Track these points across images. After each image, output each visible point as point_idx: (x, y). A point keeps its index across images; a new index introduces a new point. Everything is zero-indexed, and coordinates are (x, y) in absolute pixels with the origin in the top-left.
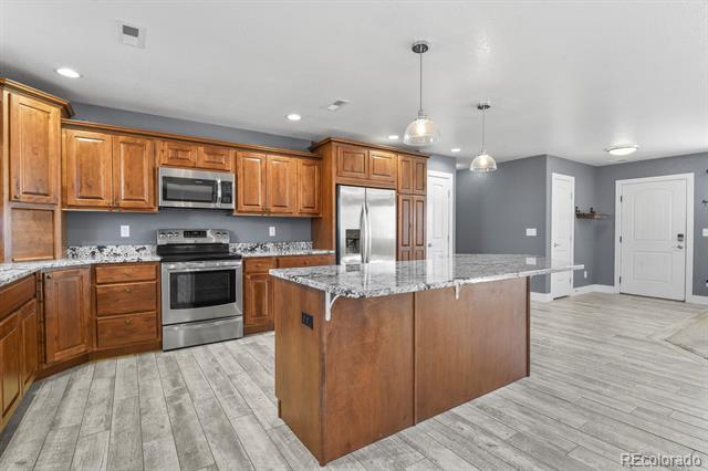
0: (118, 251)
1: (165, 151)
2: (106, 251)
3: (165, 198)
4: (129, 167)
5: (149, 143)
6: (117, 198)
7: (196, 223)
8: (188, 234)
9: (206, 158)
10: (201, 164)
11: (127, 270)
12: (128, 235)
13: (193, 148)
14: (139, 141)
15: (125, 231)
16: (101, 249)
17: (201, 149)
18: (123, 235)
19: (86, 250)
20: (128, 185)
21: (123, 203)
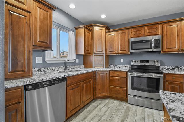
0: (120, 67)
1: (132, 32)
2: (117, 66)
3: (132, 49)
4: (121, 40)
5: (127, 31)
6: (118, 51)
7: (145, 57)
8: (142, 61)
9: (148, 31)
10: (145, 34)
11: (118, 73)
12: (123, 62)
13: (142, 29)
14: (124, 31)
15: (122, 60)
16: (116, 66)
17: (146, 28)
18: (121, 62)
19: (112, 66)
20: (121, 46)
21: (120, 52)
